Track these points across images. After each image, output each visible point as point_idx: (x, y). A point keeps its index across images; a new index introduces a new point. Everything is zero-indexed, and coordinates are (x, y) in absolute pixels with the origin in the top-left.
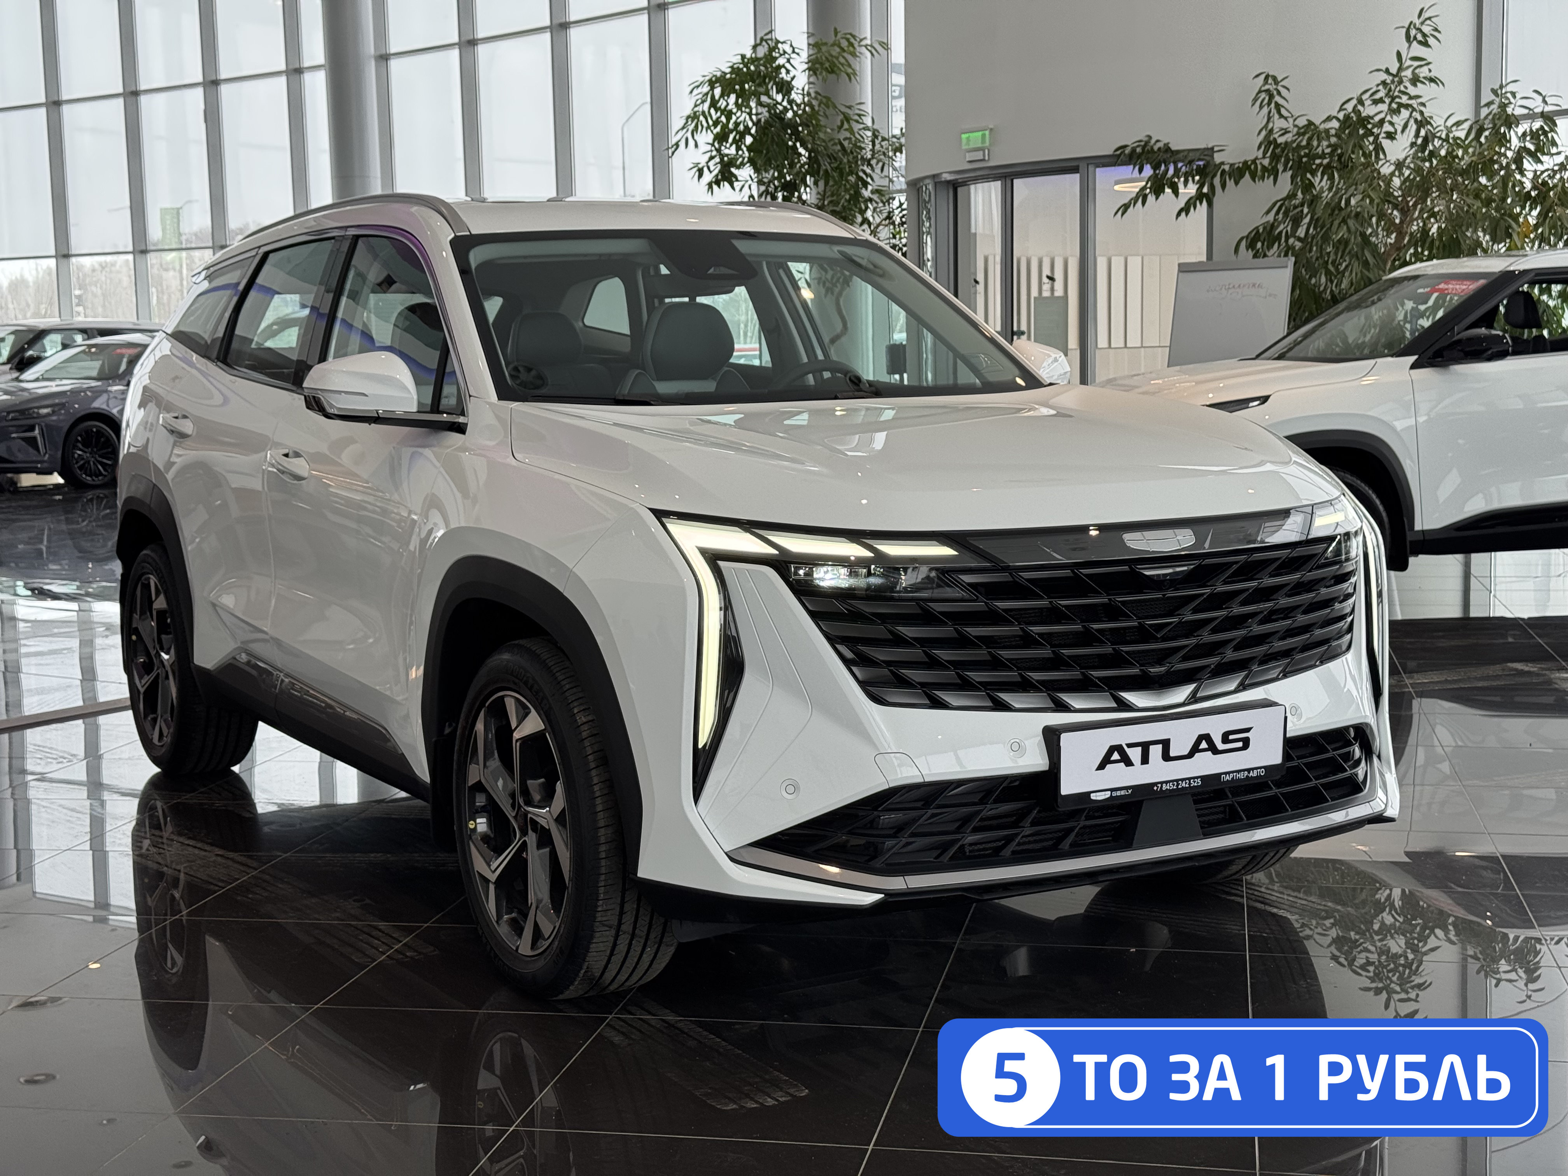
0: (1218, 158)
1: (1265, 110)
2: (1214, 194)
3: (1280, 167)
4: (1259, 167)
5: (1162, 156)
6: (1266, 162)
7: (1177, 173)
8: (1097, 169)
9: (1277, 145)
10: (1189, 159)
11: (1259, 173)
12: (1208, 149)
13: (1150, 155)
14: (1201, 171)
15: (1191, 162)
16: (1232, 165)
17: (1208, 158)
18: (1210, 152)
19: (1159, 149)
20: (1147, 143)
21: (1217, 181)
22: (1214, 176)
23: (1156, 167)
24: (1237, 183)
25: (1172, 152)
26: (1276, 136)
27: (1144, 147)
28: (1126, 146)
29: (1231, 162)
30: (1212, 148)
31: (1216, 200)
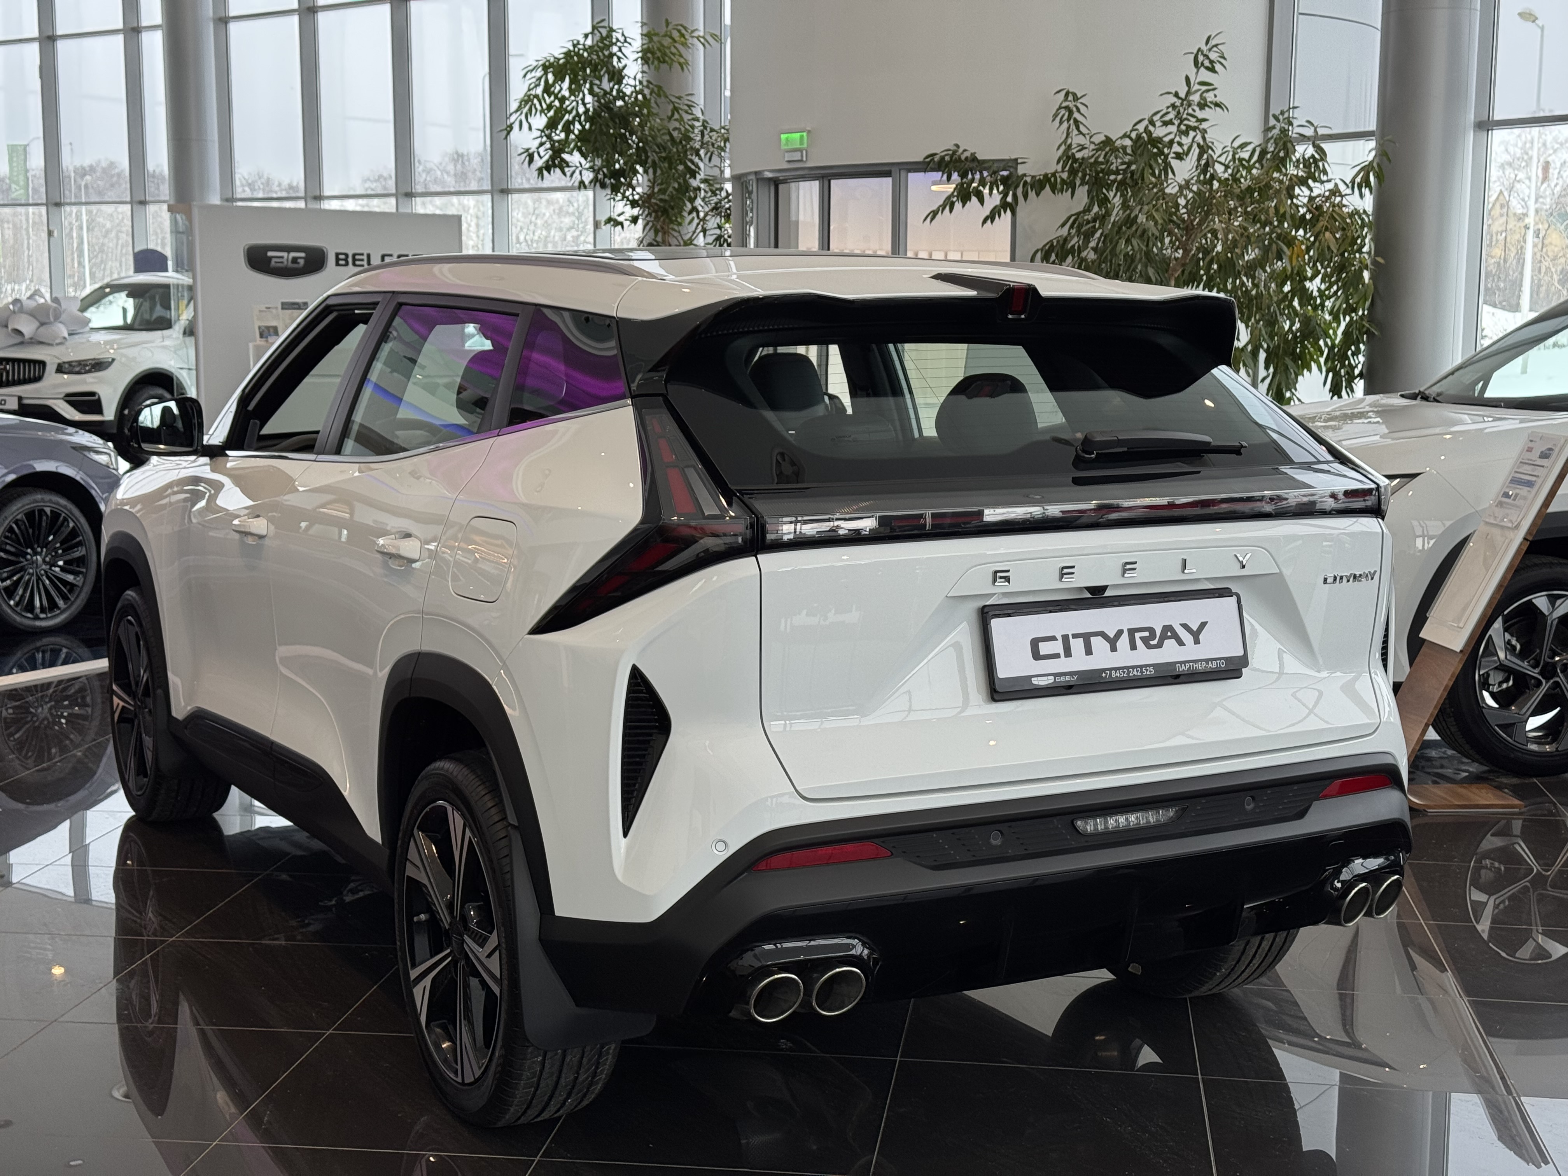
0: (1021, 170)
1: (1065, 125)
2: (1017, 204)
3: (1078, 182)
4: (1059, 180)
5: (969, 165)
6: (1065, 176)
7: (982, 183)
8: (910, 175)
9: (1075, 160)
10: (995, 169)
11: (1059, 186)
12: (1010, 160)
13: (958, 164)
14: (1005, 181)
15: (995, 173)
16: (1033, 177)
17: (1012, 170)
18: (1014, 163)
19: (966, 158)
20: (954, 152)
21: (1020, 190)
22: (1017, 186)
23: (963, 175)
24: (1038, 195)
25: (978, 161)
26: (1074, 151)
27: (952, 156)
28: (936, 154)
29: (1033, 174)
30: (1016, 160)
31: (1019, 210)
